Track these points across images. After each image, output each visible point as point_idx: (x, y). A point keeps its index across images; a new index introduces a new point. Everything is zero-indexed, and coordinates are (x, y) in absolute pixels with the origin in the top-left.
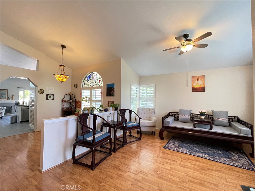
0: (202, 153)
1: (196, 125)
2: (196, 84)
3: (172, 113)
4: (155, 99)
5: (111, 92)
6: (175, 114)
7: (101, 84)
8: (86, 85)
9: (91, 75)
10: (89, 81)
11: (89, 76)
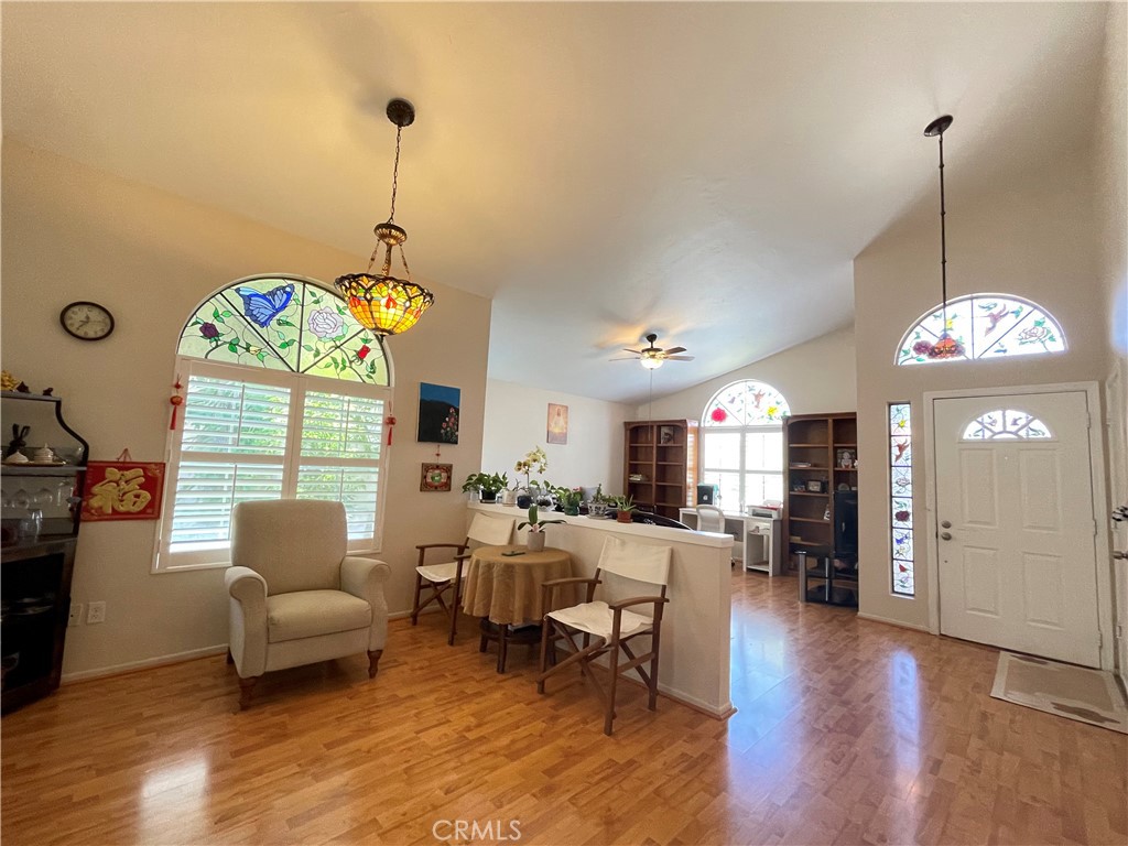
2: (555, 425)
5: (444, 425)
7: (374, 372)
8: (233, 346)
9: (289, 295)
10: (263, 325)
11: (273, 293)
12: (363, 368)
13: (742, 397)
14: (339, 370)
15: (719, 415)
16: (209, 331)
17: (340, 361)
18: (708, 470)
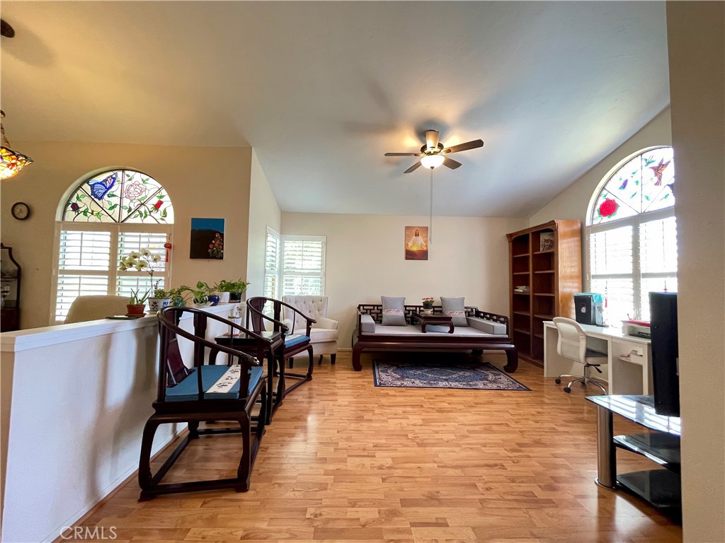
0: (446, 380)
1: (428, 327)
2: (414, 244)
3: (365, 307)
4: (325, 274)
5: (211, 246)
6: (372, 308)
7: (166, 216)
8: (85, 213)
9: (114, 179)
10: (100, 198)
11: (105, 181)
12: (158, 215)
13: (637, 177)
14: (143, 218)
15: (608, 208)
16: (75, 207)
17: (143, 213)
18: (596, 277)
